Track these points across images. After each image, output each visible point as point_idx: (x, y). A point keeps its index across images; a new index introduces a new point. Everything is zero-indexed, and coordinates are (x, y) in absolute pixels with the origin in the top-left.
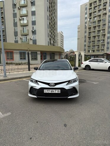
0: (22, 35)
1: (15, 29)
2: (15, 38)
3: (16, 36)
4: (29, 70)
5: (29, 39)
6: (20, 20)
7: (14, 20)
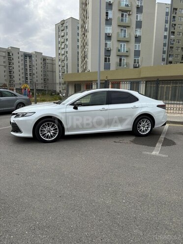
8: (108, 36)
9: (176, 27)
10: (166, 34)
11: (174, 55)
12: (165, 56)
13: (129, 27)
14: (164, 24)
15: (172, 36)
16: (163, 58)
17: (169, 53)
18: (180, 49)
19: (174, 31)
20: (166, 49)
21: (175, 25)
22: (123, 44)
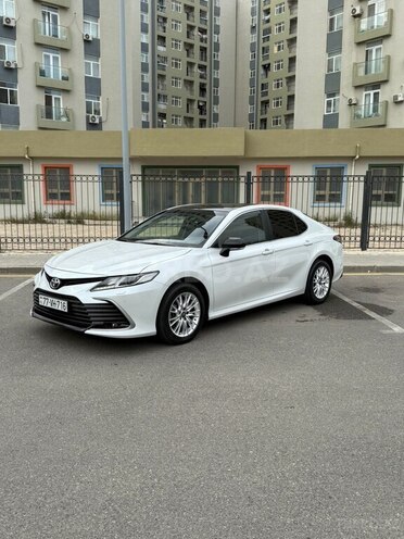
0: (357, 87)
1: (330, 62)
2: (329, 104)
3: (333, 95)
4: (364, 246)
5: (391, 101)
6: (355, 17)
7: (332, 21)
8: (5, 26)
9: (167, 25)
10: (146, 39)
11: (169, 98)
12: (148, 98)
13: (64, 9)
14: (139, 13)
15: (161, 48)
16: (143, 103)
17: (158, 91)
18: (182, 82)
19: (162, 34)
20: (148, 78)
21: (165, 19)
22: (51, 55)
